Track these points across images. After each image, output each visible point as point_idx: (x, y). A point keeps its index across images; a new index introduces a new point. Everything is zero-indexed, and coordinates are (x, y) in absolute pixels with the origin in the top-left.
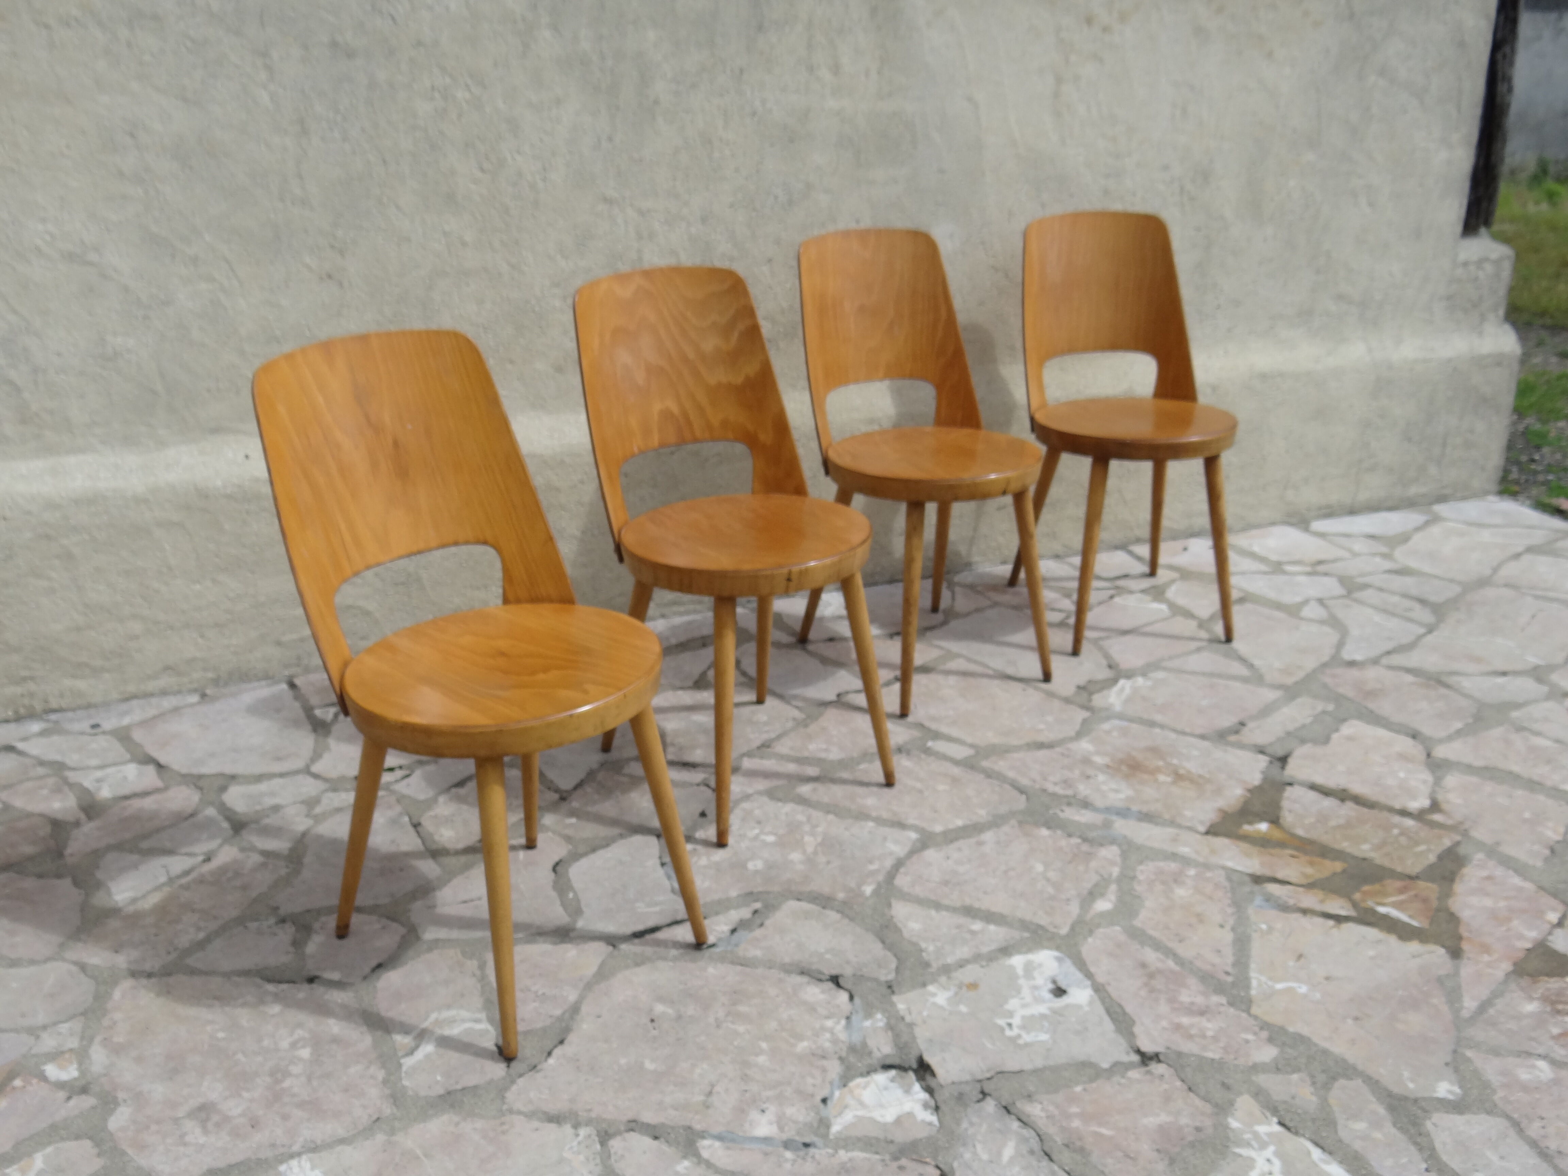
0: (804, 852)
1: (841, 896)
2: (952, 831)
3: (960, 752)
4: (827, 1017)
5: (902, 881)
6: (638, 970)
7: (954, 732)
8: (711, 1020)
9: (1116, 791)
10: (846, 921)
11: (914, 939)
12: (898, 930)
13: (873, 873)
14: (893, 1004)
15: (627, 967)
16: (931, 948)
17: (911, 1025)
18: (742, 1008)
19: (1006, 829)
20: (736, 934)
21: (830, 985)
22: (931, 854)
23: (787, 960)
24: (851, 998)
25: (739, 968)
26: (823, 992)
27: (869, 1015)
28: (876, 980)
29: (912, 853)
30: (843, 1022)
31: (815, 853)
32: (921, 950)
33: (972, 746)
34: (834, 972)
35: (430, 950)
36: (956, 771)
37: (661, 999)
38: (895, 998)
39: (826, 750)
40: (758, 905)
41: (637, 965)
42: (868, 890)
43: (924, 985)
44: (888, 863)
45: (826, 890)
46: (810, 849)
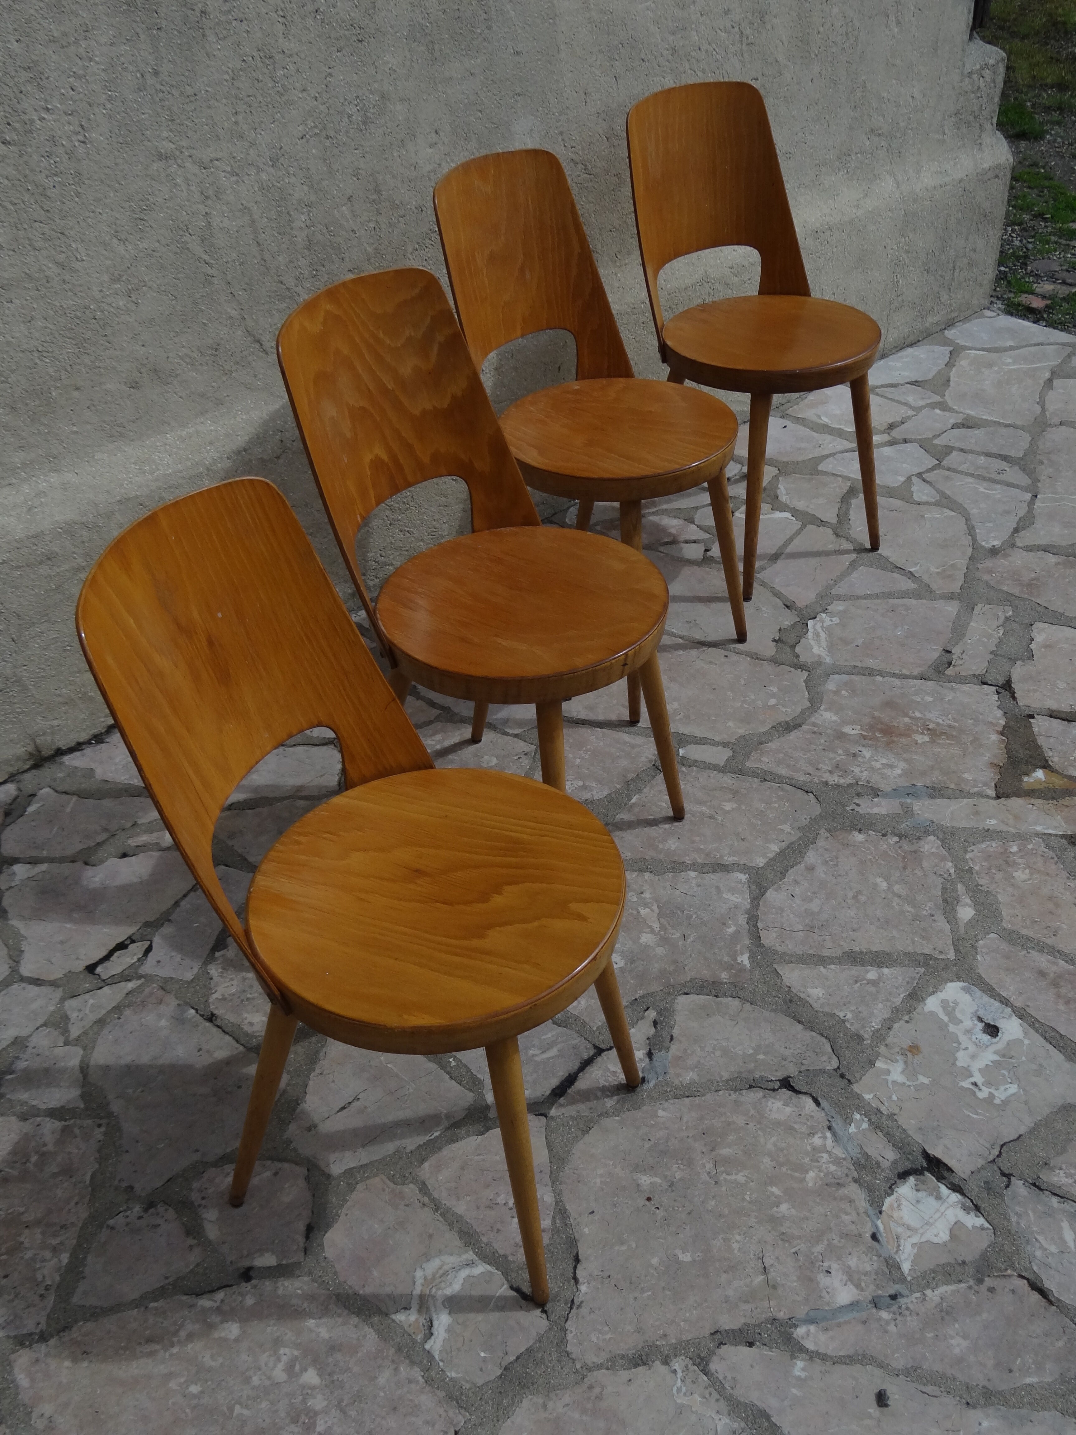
0: (652, 931)
1: (724, 976)
2: (773, 859)
3: (720, 756)
4: (811, 1134)
5: (769, 939)
6: (588, 1138)
7: (698, 733)
8: (704, 1177)
9: (891, 766)
10: (748, 1006)
11: (827, 1009)
12: (805, 1003)
13: (735, 937)
14: (859, 1097)
15: (576, 1140)
16: (849, 1016)
17: (891, 1116)
18: (725, 1151)
19: (821, 843)
20: (655, 1058)
21: (786, 1093)
22: (771, 894)
23: (726, 1076)
24: (818, 1103)
25: (687, 1100)
26: (786, 1104)
27: (848, 1120)
28: (823, 1071)
29: (756, 899)
30: (828, 1134)
31: (662, 927)
32: (844, 1022)
33: (725, 744)
34: (780, 1075)
35: (351, 1188)
36: (728, 780)
37: (637, 1168)
38: (856, 1088)
39: (584, 787)
40: (652, 1014)
41: (586, 1131)
42: (744, 959)
43: (872, 1063)
44: (742, 920)
45: (706, 974)
46: (656, 926)
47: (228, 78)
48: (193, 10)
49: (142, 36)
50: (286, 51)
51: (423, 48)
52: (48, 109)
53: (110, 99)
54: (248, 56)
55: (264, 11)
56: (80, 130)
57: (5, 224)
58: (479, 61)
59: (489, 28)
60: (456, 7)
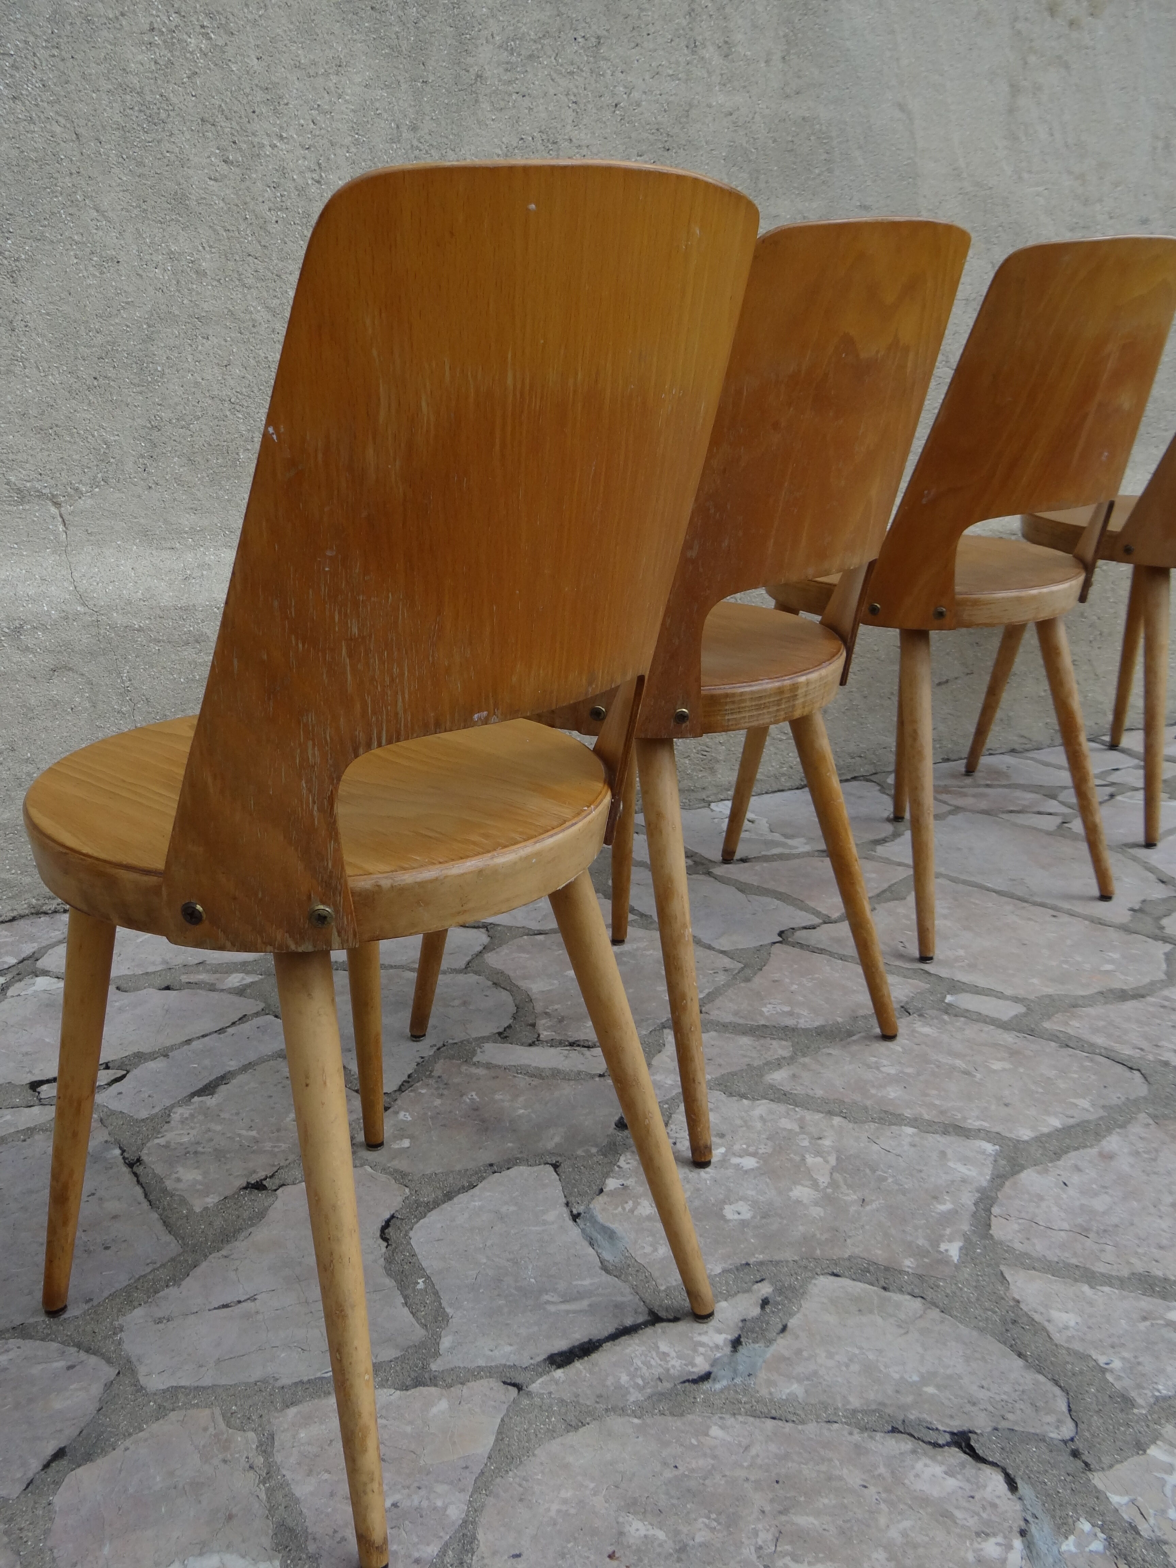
0: (815, 1185)
1: (908, 1263)
2: (1049, 1135)
3: (1005, 1011)
4: (983, 1534)
5: (1003, 1230)
6: (572, 1438)
7: (982, 982)
8: (748, 1552)
10: (935, 1313)
11: (1077, 1346)
12: (1038, 1328)
13: (947, 1219)
14: (1099, 1496)
15: (552, 1434)
16: (1117, 1364)
17: (1157, 1544)
18: (804, 1520)
19: (1136, 1129)
20: (742, 1350)
21: (956, 1456)
22: (1029, 1177)
23: (855, 1402)
24: (1012, 1484)
25: (770, 1423)
26: (950, 1473)
27: (1064, 1528)
28: (1042, 1439)
29: (999, 1179)
30: (1018, 1543)
31: (833, 1184)
32: (1103, 1371)
33: (1016, 999)
34: (957, 1425)
35: (161, 1413)
36: (1009, 1038)
37: (632, 1506)
38: (1098, 1480)
39: (791, 1014)
40: (766, 1289)
41: (572, 1427)
42: (953, 1250)
43: (1140, 1448)
44: (968, 1199)
45: (879, 1254)
46: (823, 1180)
47: (500, 153)
48: (468, 71)
49: (404, 86)
50: (574, 140)
51: (746, 176)
52: (281, 137)
53: (356, 143)
54: (527, 134)
55: (552, 91)
56: (317, 168)
57: (213, 250)
58: (815, 205)
59: (830, 170)
60: (790, 139)
